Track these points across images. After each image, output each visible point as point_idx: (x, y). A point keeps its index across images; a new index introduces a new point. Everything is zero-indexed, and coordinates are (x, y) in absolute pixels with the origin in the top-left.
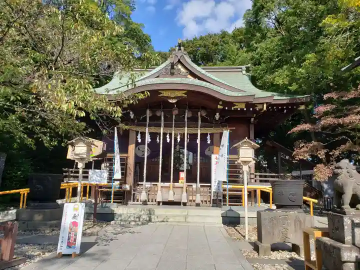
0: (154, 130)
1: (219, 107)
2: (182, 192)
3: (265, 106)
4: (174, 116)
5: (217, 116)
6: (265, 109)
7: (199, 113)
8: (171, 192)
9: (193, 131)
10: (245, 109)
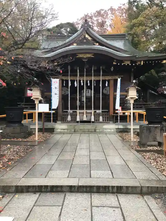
0: (73, 78)
1: (114, 63)
2: (91, 115)
3: (142, 62)
4: (85, 69)
5: (112, 69)
6: (142, 64)
7: (101, 67)
8: (85, 116)
9: (97, 78)
10: (130, 65)
